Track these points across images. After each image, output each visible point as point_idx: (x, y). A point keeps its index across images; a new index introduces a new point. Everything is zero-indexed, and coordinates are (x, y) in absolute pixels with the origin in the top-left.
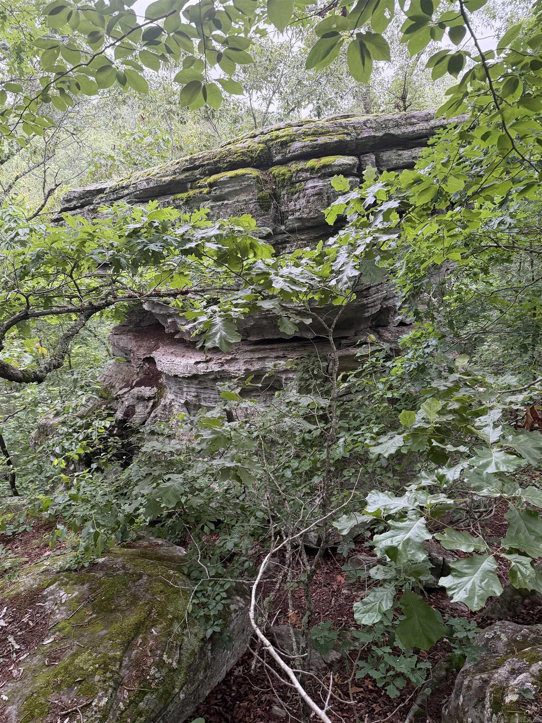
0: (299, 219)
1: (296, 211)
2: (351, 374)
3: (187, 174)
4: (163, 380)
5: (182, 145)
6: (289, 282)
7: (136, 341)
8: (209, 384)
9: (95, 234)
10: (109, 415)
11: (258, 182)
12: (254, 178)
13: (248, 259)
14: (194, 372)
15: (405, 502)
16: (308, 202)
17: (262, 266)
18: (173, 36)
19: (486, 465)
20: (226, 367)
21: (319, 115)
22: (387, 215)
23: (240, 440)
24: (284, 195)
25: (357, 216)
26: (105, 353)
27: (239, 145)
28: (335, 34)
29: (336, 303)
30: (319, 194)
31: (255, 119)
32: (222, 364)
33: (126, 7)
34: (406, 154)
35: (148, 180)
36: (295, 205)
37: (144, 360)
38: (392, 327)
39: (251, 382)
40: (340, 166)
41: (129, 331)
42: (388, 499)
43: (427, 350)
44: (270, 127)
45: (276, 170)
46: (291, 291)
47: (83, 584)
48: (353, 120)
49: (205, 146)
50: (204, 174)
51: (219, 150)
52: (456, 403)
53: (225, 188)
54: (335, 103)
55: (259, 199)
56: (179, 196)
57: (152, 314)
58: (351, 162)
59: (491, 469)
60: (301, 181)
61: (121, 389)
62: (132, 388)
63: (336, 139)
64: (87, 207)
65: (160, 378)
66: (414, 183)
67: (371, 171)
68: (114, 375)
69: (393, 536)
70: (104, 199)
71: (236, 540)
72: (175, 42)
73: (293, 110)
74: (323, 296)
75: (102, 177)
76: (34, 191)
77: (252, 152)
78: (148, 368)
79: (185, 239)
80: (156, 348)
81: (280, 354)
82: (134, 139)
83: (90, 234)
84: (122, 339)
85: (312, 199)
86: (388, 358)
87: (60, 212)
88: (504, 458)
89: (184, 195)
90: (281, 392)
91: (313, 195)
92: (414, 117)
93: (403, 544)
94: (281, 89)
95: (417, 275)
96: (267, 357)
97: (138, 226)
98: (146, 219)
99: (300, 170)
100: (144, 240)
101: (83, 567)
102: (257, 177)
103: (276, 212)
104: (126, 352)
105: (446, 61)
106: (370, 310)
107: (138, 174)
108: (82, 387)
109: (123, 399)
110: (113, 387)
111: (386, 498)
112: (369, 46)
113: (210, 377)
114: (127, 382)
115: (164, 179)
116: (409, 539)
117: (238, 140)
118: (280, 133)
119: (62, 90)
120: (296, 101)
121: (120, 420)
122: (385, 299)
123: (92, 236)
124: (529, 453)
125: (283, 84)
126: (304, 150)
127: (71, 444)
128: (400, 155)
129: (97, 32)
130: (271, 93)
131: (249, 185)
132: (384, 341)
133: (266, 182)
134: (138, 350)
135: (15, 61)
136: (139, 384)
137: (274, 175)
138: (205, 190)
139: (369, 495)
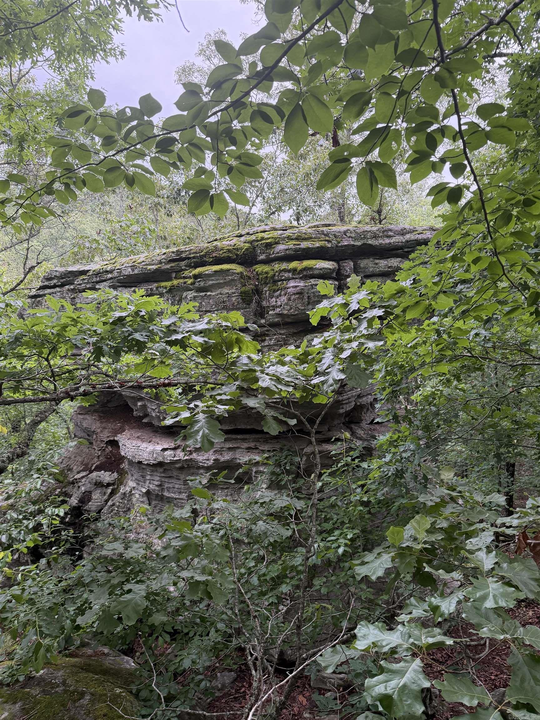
0: (280, 315)
1: (277, 307)
2: (325, 473)
3: (173, 265)
4: (125, 465)
5: (166, 235)
6: (275, 381)
7: (101, 423)
8: (175, 473)
9: (79, 319)
10: (64, 502)
11: (241, 277)
12: (238, 274)
13: (233, 352)
14: (160, 459)
15: (398, 638)
16: (289, 299)
17: (246, 361)
18: (187, 147)
19: (484, 598)
20: (194, 456)
21: (298, 220)
22: (370, 321)
23: (212, 548)
24: (266, 291)
25: (341, 320)
26: (65, 431)
27: (225, 243)
28: (347, 160)
29: (316, 401)
30: (300, 293)
31: (238, 218)
32: (191, 453)
33: (146, 118)
34: (383, 264)
35: (133, 267)
36: (276, 301)
37: (107, 443)
38: (364, 424)
39: (224, 478)
40: (321, 269)
41: (95, 411)
42: (379, 633)
43: (404, 455)
44: (255, 229)
45: (259, 268)
46: (276, 390)
47: (15, 703)
48: (334, 229)
49: (188, 238)
50: (190, 266)
51: (206, 245)
52: (444, 521)
53: (210, 280)
54: (313, 210)
55: (241, 293)
56: (163, 284)
57: (121, 395)
58: (331, 267)
59: (489, 604)
60: (283, 280)
61: (78, 473)
62: (91, 472)
63: (317, 245)
64: (67, 287)
65: (122, 463)
66: (396, 294)
67: (356, 280)
68: (73, 457)
69: (387, 681)
70: (86, 281)
71: (194, 657)
72: (187, 153)
73: (274, 213)
74: (305, 394)
75: (84, 258)
76: (14, 265)
77: (237, 249)
78: (111, 452)
79: (171, 330)
80: (121, 430)
81: (252, 445)
82: (121, 226)
83: (74, 320)
84: (86, 419)
85: (293, 297)
86: (362, 458)
87: (39, 289)
88: (501, 590)
89: (168, 284)
90: (251, 486)
91: (294, 294)
92: (391, 230)
93: (398, 691)
94: (264, 194)
95: (394, 378)
96: (238, 448)
97: (124, 314)
98: (133, 308)
99: (283, 270)
100: (130, 329)
101: (17, 681)
102: (241, 273)
103: (258, 306)
104: (89, 434)
105: (445, 193)
106: (344, 406)
107: (123, 260)
108: (39, 470)
109: (80, 484)
110: (70, 470)
111: (376, 632)
112: (377, 173)
113: (177, 466)
114: (86, 465)
115: (149, 267)
116: (405, 686)
117: (224, 238)
118: (265, 235)
119: (67, 185)
120: (277, 206)
121: (74, 507)
122: (359, 396)
123: (75, 322)
124: (525, 584)
125: (266, 190)
126: (287, 252)
127: (19, 533)
128: (377, 264)
129: (112, 137)
130: (255, 196)
131: (233, 280)
132: (357, 438)
133: (250, 278)
134: (102, 431)
135: (17, 148)
136: (98, 469)
137: (257, 272)
138: (190, 281)
139: (359, 626)
